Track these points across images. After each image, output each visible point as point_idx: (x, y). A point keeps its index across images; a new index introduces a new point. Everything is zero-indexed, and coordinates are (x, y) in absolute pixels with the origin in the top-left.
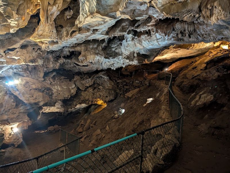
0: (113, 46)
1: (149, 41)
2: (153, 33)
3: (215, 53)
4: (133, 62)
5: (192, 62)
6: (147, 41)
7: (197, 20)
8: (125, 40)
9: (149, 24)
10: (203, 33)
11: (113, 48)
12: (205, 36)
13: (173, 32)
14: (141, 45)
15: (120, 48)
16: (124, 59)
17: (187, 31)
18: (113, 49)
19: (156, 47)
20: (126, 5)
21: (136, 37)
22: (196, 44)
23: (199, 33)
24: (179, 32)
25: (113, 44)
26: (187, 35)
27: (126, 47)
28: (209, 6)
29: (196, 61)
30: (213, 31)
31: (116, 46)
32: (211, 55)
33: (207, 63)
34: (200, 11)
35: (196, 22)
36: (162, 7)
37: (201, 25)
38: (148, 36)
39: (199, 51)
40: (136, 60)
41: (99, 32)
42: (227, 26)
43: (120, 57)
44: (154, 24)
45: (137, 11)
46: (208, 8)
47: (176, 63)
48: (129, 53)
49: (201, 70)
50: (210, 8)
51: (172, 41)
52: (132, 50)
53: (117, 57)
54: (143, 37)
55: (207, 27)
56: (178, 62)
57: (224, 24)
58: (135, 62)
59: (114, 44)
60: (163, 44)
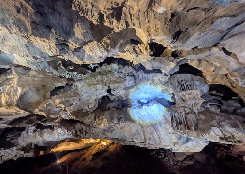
0: (9, 136)
1: (51, 134)
2: (56, 128)
3: (98, 147)
4: (28, 154)
5: (82, 154)
6: (49, 134)
7: (92, 124)
8: (26, 131)
9: (55, 121)
10: (94, 133)
11: (9, 138)
12: (95, 135)
13: (74, 129)
14: (42, 137)
15: (17, 139)
16: (19, 150)
17: (84, 130)
18: (8, 140)
19: (56, 140)
20: (46, 106)
21: (39, 130)
22: (84, 140)
23: (92, 132)
24: (78, 130)
25: (9, 134)
26: (84, 133)
27: (25, 138)
28: (100, 118)
29: (85, 153)
30: (100, 132)
31: (13, 136)
32: (95, 148)
33: (94, 155)
34: (95, 119)
35: (92, 125)
36: (73, 112)
37: (94, 128)
38: (50, 130)
39: (85, 145)
40: (33, 152)
41: (3, 122)
42: (109, 130)
43: (15, 148)
44: (60, 121)
45: (52, 111)
46: (99, 119)
47: (67, 155)
48: (25, 145)
49: (90, 161)
50: (101, 119)
51: (71, 136)
52: (30, 141)
53: (10, 148)
54: (46, 130)
55: (97, 129)
56: (69, 154)
57: (107, 129)
58: (31, 154)
59: (11, 134)
60: (62, 137)
